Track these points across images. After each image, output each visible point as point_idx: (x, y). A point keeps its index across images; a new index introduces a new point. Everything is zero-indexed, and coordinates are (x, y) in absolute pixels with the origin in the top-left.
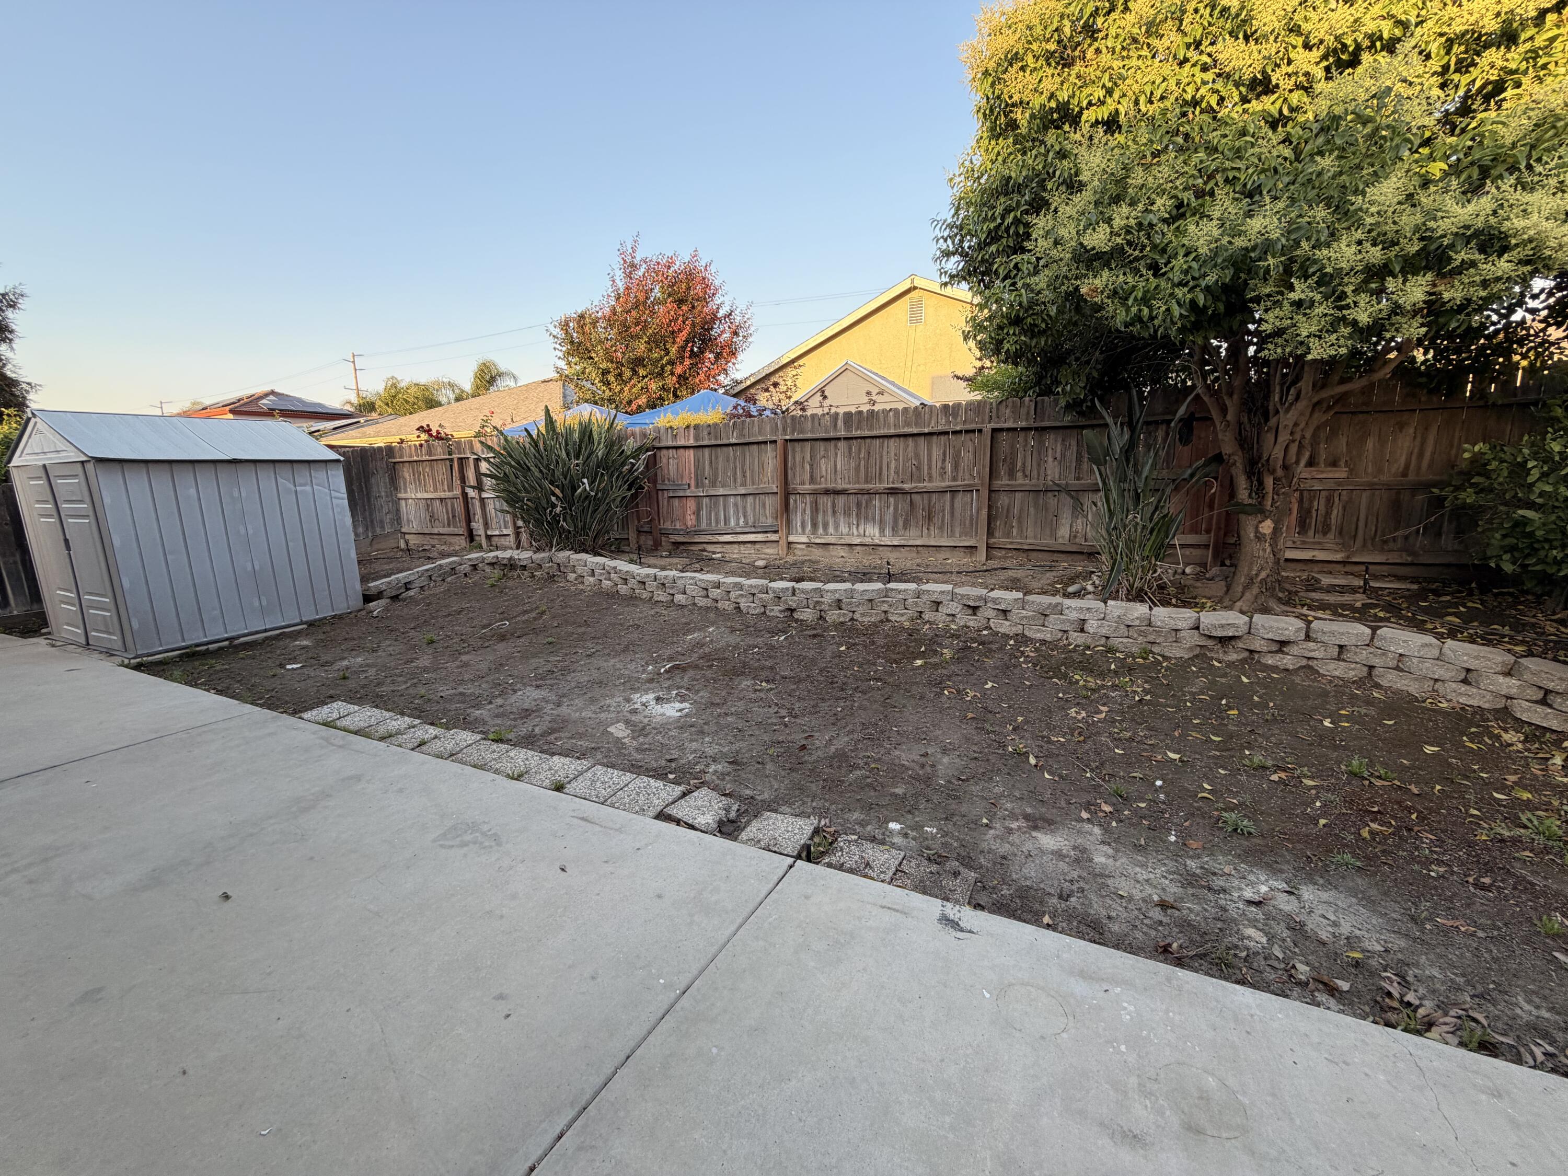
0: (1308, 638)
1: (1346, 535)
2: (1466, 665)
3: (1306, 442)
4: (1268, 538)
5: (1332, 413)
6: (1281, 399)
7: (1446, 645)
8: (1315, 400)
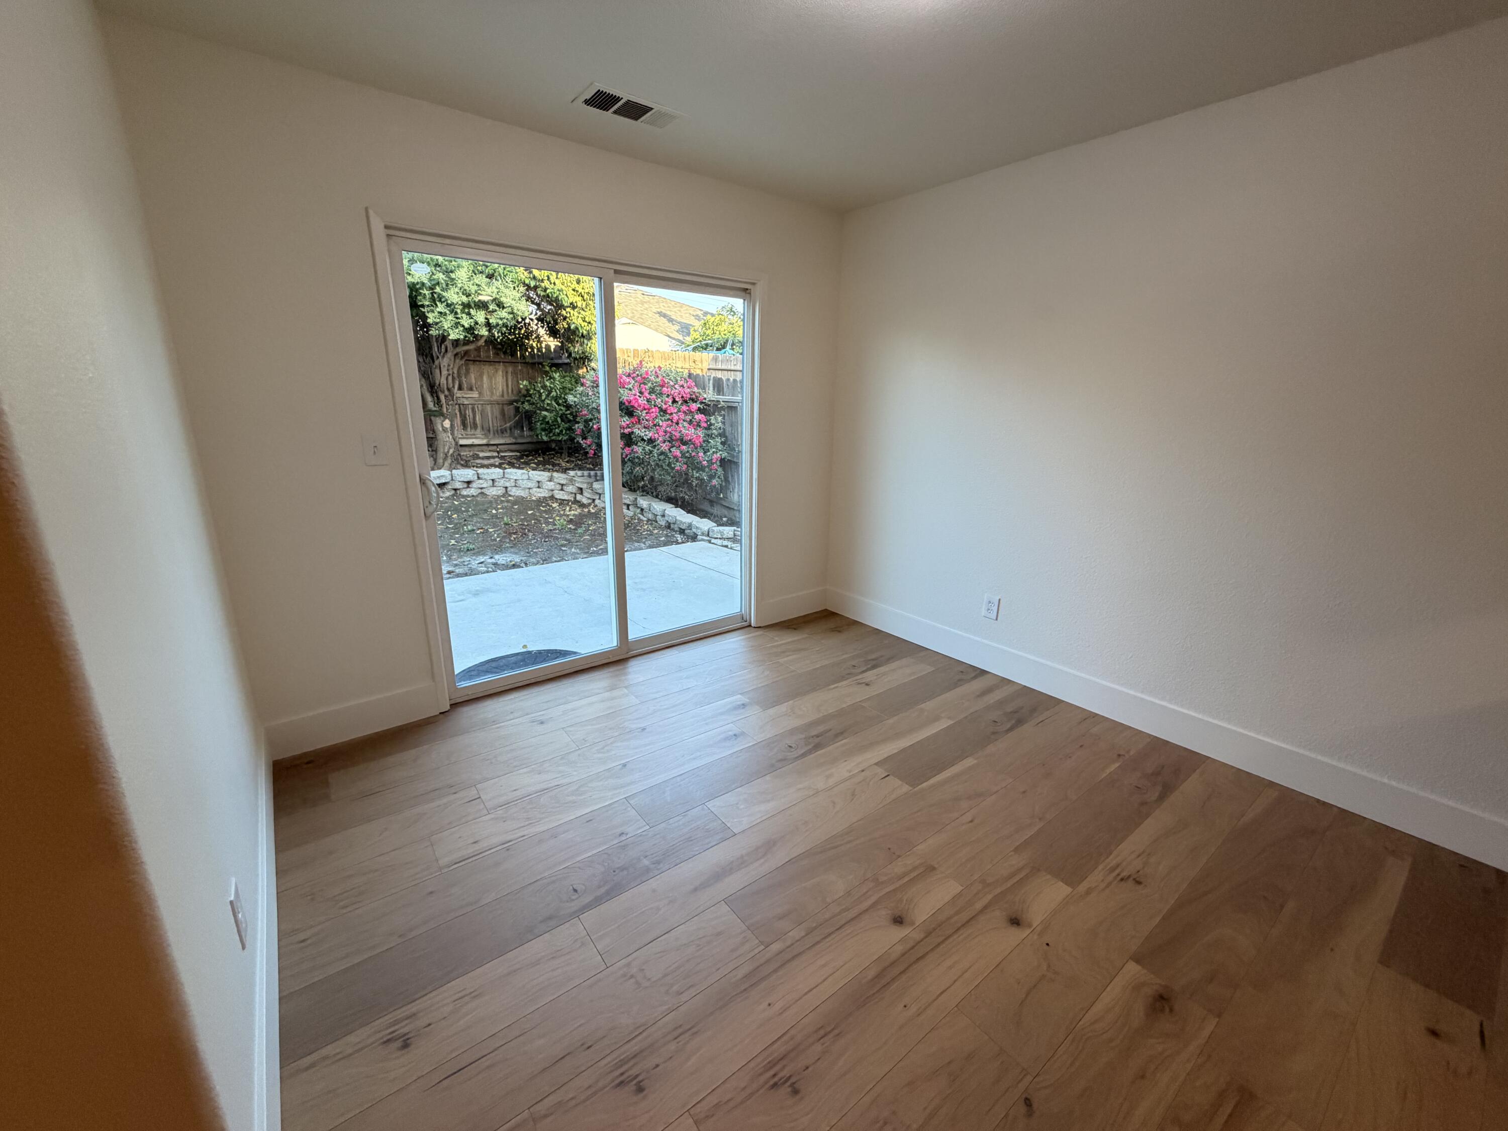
0: (479, 478)
1: (487, 431)
2: (537, 480)
3: (455, 375)
4: (449, 430)
5: (464, 360)
6: (438, 350)
7: (530, 473)
8: (455, 352)
